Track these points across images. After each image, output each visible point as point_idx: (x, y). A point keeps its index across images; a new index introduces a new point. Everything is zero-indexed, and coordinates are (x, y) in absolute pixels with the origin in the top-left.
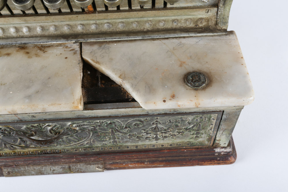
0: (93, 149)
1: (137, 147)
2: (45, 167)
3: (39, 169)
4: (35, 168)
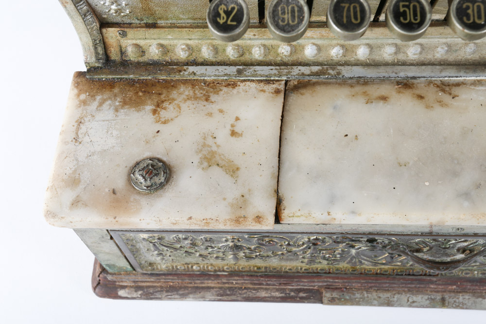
2: (399, 295)
3: (388, 298)
4: (380, 296)
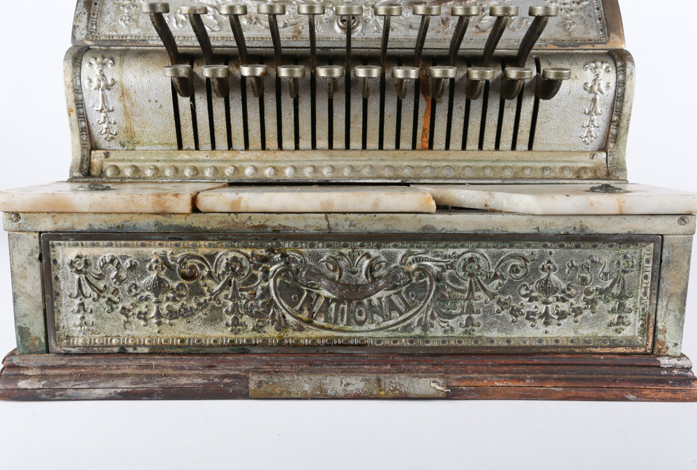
0: (428, 342)
1: (508, 341)
2: (332, 377)
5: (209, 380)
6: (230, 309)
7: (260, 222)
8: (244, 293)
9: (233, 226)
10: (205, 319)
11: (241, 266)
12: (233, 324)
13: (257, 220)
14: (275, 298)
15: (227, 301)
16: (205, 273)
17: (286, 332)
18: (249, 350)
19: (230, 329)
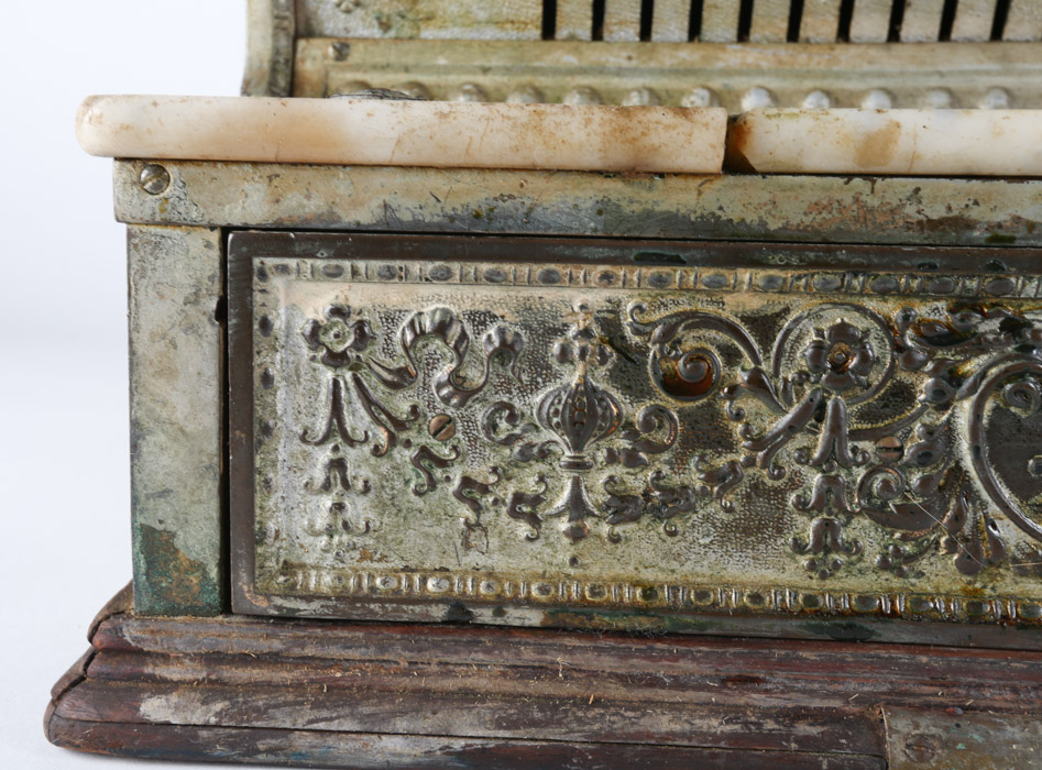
5: (746, 724)
6: (813, 496)
7: (949, 208)
8: (861, 445)
9: (856, 220)
10: (726, 526)
11: (865, 358)
12: (819, 545)
13: (938, 202)
14: (968, 462)
15: (804, 469)
16: (741, 377)
17: (993, 577)
18: (872, 633)
19: (804, 561)
